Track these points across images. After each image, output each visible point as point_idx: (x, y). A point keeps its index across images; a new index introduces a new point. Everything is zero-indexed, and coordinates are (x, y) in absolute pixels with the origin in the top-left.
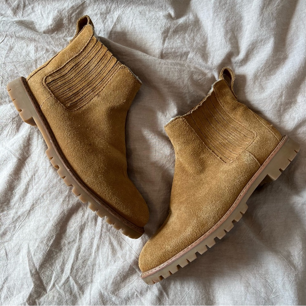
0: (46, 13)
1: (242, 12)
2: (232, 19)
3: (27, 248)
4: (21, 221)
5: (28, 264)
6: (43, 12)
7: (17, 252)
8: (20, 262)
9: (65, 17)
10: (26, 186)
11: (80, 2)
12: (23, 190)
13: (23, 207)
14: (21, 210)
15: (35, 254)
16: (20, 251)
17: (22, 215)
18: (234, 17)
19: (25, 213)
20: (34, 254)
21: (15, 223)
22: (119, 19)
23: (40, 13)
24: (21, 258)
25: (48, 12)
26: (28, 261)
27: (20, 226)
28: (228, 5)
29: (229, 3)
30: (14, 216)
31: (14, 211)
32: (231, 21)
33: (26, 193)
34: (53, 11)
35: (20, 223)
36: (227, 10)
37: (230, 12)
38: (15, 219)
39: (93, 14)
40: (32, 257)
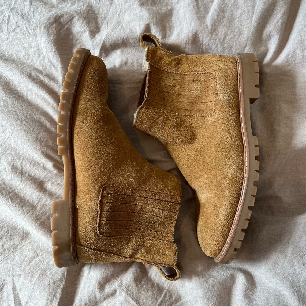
0: (32, 29)
1: (241, 27)
2: (230, 34)
3: (11, 283)
4: (5, 255)
5: (13, 301)
6: (28, 28)
8: (4, 298)
9: (53, 33)
11: (69, 17)
13: (11, 241)
14: (8, 244)
16: (3, 287)
17: (8, 249)
18: (233, 32)
19: (12, 247)
20: (20, 290)
22: (108, 36)
23: (25, 29)
24: (5, 294)
25: (34, 28)
26: (13, 298)
28: (226, 19)
29: (228, 17)
32: (229, 37)
34: (39, 26)
35: (3, 258)
36: (225, 24)
37: (228, 27)
39: (82, 31)
40: (17, 293)
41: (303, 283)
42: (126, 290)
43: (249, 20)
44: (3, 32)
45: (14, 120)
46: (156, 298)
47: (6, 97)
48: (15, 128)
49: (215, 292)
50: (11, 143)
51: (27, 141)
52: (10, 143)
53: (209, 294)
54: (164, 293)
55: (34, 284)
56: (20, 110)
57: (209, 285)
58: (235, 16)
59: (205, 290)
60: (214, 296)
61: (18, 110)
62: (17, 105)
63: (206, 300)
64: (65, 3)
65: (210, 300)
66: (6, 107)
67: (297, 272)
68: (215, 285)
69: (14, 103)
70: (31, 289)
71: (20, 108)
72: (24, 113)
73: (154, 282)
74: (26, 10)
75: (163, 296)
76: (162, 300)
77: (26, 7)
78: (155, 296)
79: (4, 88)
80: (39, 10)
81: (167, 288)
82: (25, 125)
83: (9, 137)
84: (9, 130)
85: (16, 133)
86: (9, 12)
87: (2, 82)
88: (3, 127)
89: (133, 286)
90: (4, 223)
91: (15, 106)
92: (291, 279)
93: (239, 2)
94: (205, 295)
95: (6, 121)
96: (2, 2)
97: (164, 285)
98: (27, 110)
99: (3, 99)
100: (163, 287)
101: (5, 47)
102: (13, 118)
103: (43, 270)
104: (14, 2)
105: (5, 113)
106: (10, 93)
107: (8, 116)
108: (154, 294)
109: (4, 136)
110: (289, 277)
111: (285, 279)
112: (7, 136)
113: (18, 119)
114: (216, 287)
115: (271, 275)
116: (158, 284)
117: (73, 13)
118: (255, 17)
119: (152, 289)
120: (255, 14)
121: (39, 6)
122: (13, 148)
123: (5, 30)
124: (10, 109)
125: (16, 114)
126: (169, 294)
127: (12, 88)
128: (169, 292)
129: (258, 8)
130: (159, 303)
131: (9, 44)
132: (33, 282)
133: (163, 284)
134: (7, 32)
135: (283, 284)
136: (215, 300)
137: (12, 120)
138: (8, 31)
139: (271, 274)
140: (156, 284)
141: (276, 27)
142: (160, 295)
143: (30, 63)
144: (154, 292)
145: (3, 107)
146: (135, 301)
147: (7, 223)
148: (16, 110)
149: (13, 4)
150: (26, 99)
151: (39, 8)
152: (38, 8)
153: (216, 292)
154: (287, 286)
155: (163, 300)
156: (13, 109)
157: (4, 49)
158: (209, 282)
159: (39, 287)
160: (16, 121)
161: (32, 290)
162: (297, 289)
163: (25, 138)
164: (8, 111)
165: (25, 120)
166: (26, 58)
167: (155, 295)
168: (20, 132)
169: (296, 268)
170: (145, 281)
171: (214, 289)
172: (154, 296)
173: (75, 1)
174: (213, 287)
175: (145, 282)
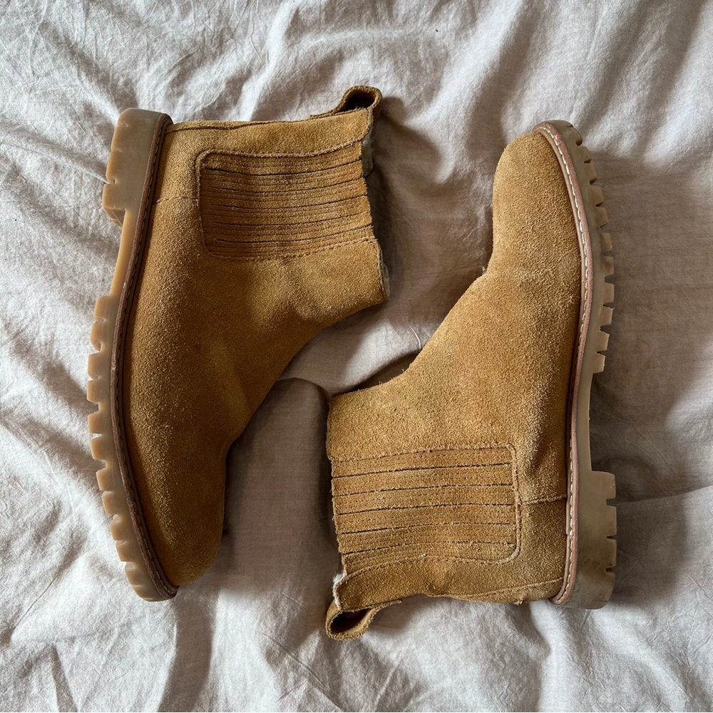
3: (50, 657)
4: (37, 593)
7: (23, 670)
8: (32, 692)
10: (54, 507)
12: (47, 517)
13: (44, 560)
14: (39, 567)
15: (74, 672)
16: (30, 668)
17: (40, 578)
19: (47, 574)
20: (71, 671)
21: (21, 598)
24: (34, 682)
27: (33, 607)
30: (20, 581)
31: (21, 567)
33: (53, 523)
35: (34, 599)
38: (21, 588)
40: (64, 679)
41: (693, 647)
42: (308, 675)
43: (582, 51)
44: (20, 74)
45: (46, 278)
46: (374, 686)
47: (24, 222)
48: (49, 298)
49: (505, 668)
50: (38, 331)
51: (77, 326)
52: (36, 330)
53: (493, 674)
54: (390, 674)
55: (109, 655)
56: (60, 255)
57: (494, 655)
58: (550, 44)
59: (484, 664)
60: (503, 678)
61: (54, 254)
62: (52, 241)
63: (487, 685)
64: (165, 8)
65: (496, 686)
66: (26, 247)
67: (682, 625)
68: (505, 653)
69: (44, 238)
70: (101, 667)
71: (59, 249)
72: (69, 260)
73: (367, 649)
74: (76, 32)
75: (388, 680)
76: (386, 691)
77: (75, 24)
78: (372, 683)
79: (20, 203)
80: (107, 36)
81: (396, 664)
82: (70, 289)
83: (33, 318)
84: (34, 302)
85: (50, 308)
86: (37, 33)
87: (17, 188)
88: (19, 294)
89: (322, 664)
90: (27, 517)
91: (47, 244)
92: (669, 638)
93: (561, 10)
94: (484, 676)
95: (25, 281)
96: (17, 4)
97: (391, 656)
98: (75, 253)
99: (18, 229)
100: (388, 661)
101: (25, 109)
102: (44, 274)
103: (124, 625)
104: (45, 8)
105: (25, 263)
106: (34, 213)
107: (32, 268)
108: (369, 679)
109: (23, 315)
110: (665, 634)
111: (655, 639)
112: (30, 313)
113: (55, 276)
114: (507, 659)
115: (627, 629)
116: (376, 655)
117: (187, 46)
118: (596, 44)
119: (365, 667)
120: (596, 37)
121: (107, 21)
122: (43, 344)
123: (27, 71)
124: (36, 252)
125: (50, 263)
126: (401, 675)
127: (38, 201)
128: (401, 672)
129: (603, 25)
130: (381, 696)
131: (34, 100)
132: (107, 650)
133: (389, 653)
134: (31, 75)
135: (653, 649)
136: (506, 687)
137: (40, 278)
138: (33, 73)
139: (627, 627)
140: (371, 654)
141: (640, 73)
142: (382, 679)
143: (86, 149)
144: (369, 675)
145: (19, 248)
146: (329, 698)
147: (33, 517)
148: (51, 254)
149: (44, 12)
150: (72, 226)
151: (108, 30)
152: (104, 29)
153: (507, 668)
154: (660, 653)
155: (389, 691)
156: (44, 252)
157: (23, 112)
158: (494, 647)
159: (121, 661)
160: (50, 279)
161: (104, 668)
162: (679, 661)
163: (72, 319)
164: (32, 258)
165: (71, 277)
166: (77, 136)
167: (372, 680)
168: (59, 306)
169: (679, 615)
170: (348, 648)
171: (504, 662)
172: (369, 682)
173: (188, 3)
174: (502, 658)
175: (349, 652)
